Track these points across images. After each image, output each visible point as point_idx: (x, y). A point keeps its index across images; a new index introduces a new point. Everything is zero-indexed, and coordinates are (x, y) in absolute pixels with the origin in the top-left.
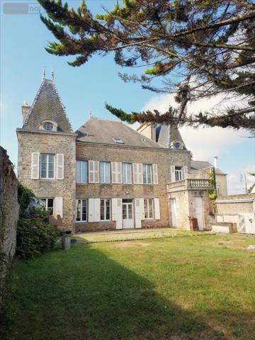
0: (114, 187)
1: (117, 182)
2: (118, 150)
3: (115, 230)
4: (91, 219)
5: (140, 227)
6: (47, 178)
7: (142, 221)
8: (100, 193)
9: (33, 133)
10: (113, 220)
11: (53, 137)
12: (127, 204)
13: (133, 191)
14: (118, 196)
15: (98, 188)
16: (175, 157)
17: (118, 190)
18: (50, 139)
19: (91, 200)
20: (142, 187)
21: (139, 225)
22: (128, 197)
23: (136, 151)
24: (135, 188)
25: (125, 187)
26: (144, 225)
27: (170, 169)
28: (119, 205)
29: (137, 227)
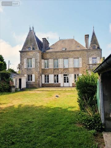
0: (60, 70)
1: (61, 67)
2: (62, 54)
3: (60, 87)
4: (50, 82)
5: (72, 86)
6: (30, 67)
8: (54, 72)
9: (24, 52)
10: (59, 83)
11: (31, 52)
12: (66, 76)
13: (68, 71)
14: (61, 73)
15: (53, 70)
16: (92, 53)
17: (61, 71)
18: (30, 53)
19: (50, 75)
20: (73, 69)
21: (71, 85)
22: (66, 74)
23: (70, 53)
24: (70, 70)
25: (65, 69)
26: (74, 85)
27: (89, 60)
28: (62, 77)
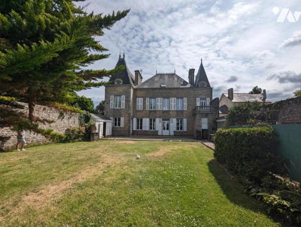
0: (158, 112)
1: (159, 109)
3: (157, 135)
4: (144, 129)
6: (118, 108)
7: (174, 132)
8: (149, 116)
9: (111, 86)
10: (156, 130)
12: (166, 121)
13: (169, 114)
14: (159, 117)
16: (200, 92)
17: (160, 114)
18: (118, 89)
19: (144, 119)
20: (175, 112)
21: (172, 134)
22: (166, 117)
23: (172, 91)
24: (171, 113)
25: (165, 112)
26: (176, 134)
27: (196, 100)
28: (160, 122)
29: (171, 135)
